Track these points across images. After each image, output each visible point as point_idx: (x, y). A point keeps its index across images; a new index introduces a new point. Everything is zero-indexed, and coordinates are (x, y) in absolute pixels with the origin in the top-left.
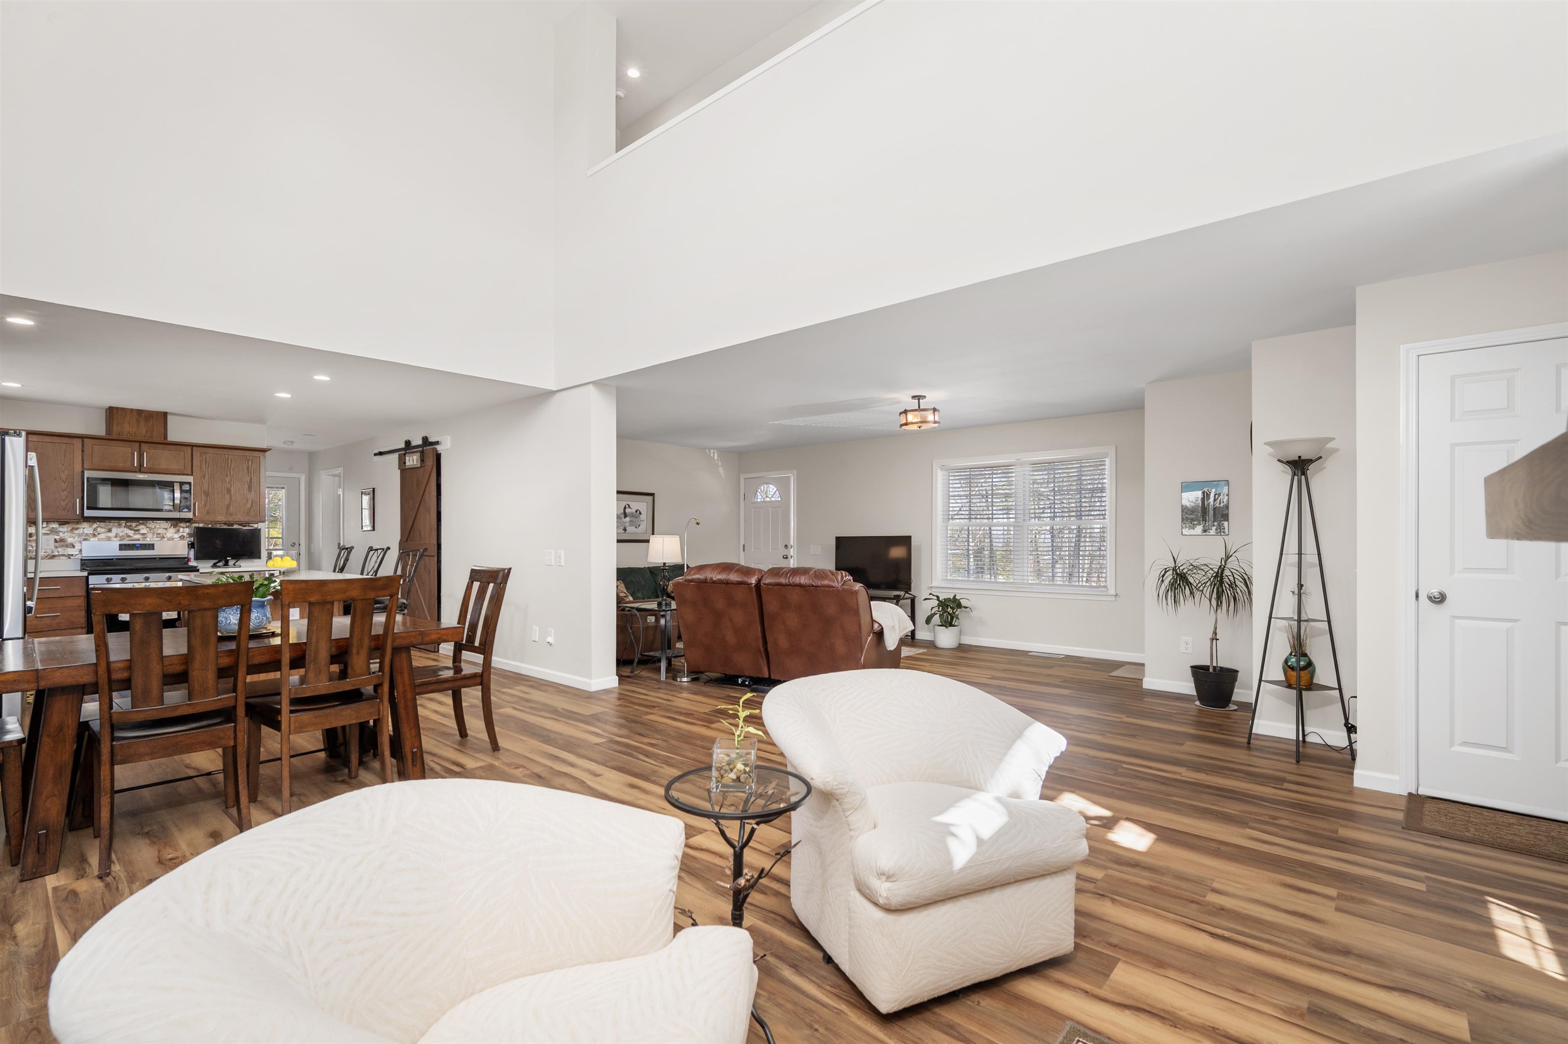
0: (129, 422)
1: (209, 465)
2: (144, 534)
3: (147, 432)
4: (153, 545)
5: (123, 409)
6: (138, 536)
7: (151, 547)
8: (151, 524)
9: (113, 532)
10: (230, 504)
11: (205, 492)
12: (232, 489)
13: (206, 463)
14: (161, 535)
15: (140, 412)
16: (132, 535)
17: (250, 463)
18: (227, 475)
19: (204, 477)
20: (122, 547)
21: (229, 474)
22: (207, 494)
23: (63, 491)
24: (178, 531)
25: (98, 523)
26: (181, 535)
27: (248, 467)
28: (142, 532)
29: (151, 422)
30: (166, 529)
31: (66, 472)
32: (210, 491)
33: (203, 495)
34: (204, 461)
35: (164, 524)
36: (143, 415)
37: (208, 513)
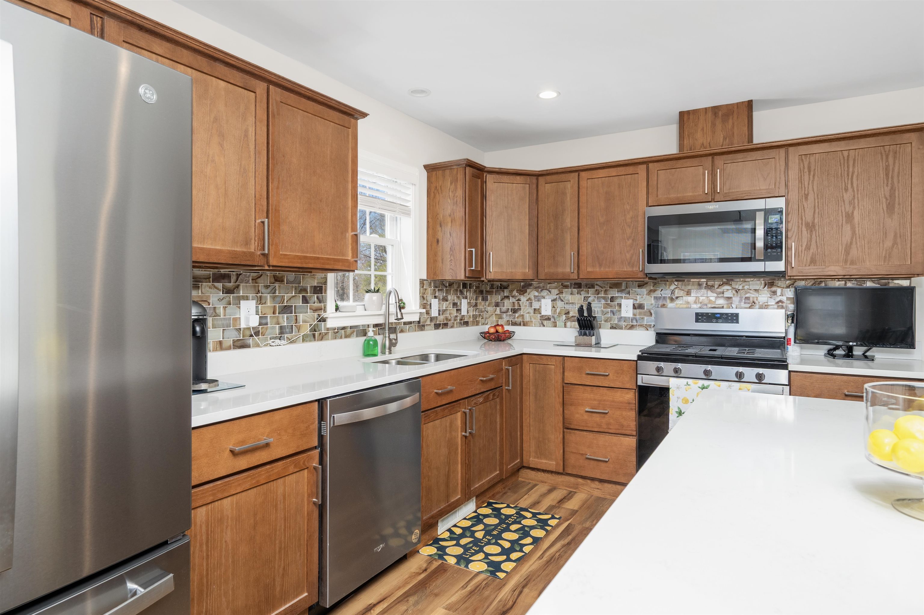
0: (703, 129)
1: (814, 175)
2: (729, 298)
3: (725, 138)
4: (737, 315)
5: (695, 112)
6: (721, 302)
7: (734, 318)
8: (738, 284)
9: (692, 295)
10: (851, 243)
11: (807, 225)
12: (856, 213)
13: (809, 172)
14: (751, 299)
15: (715, 110)
16: (713, 299)
17: (891, 160)
18: (846, 190)
19: (806, 196)
20: (700, 317)
21: (849, 186)
22: (811, 227)
23: (628, 239)
24: (775, 293)
25: (676, 283)
26: (778, 299)
27: (887, 167)
28: (727, 295)
29: (730, 121)
30: (756, 290)
31: (631, 213)
32: (816, 221)
33: (804, 229)
34: (806, 170)
35: (757, 284)
36: (720, 113)
37: (813, 261)
